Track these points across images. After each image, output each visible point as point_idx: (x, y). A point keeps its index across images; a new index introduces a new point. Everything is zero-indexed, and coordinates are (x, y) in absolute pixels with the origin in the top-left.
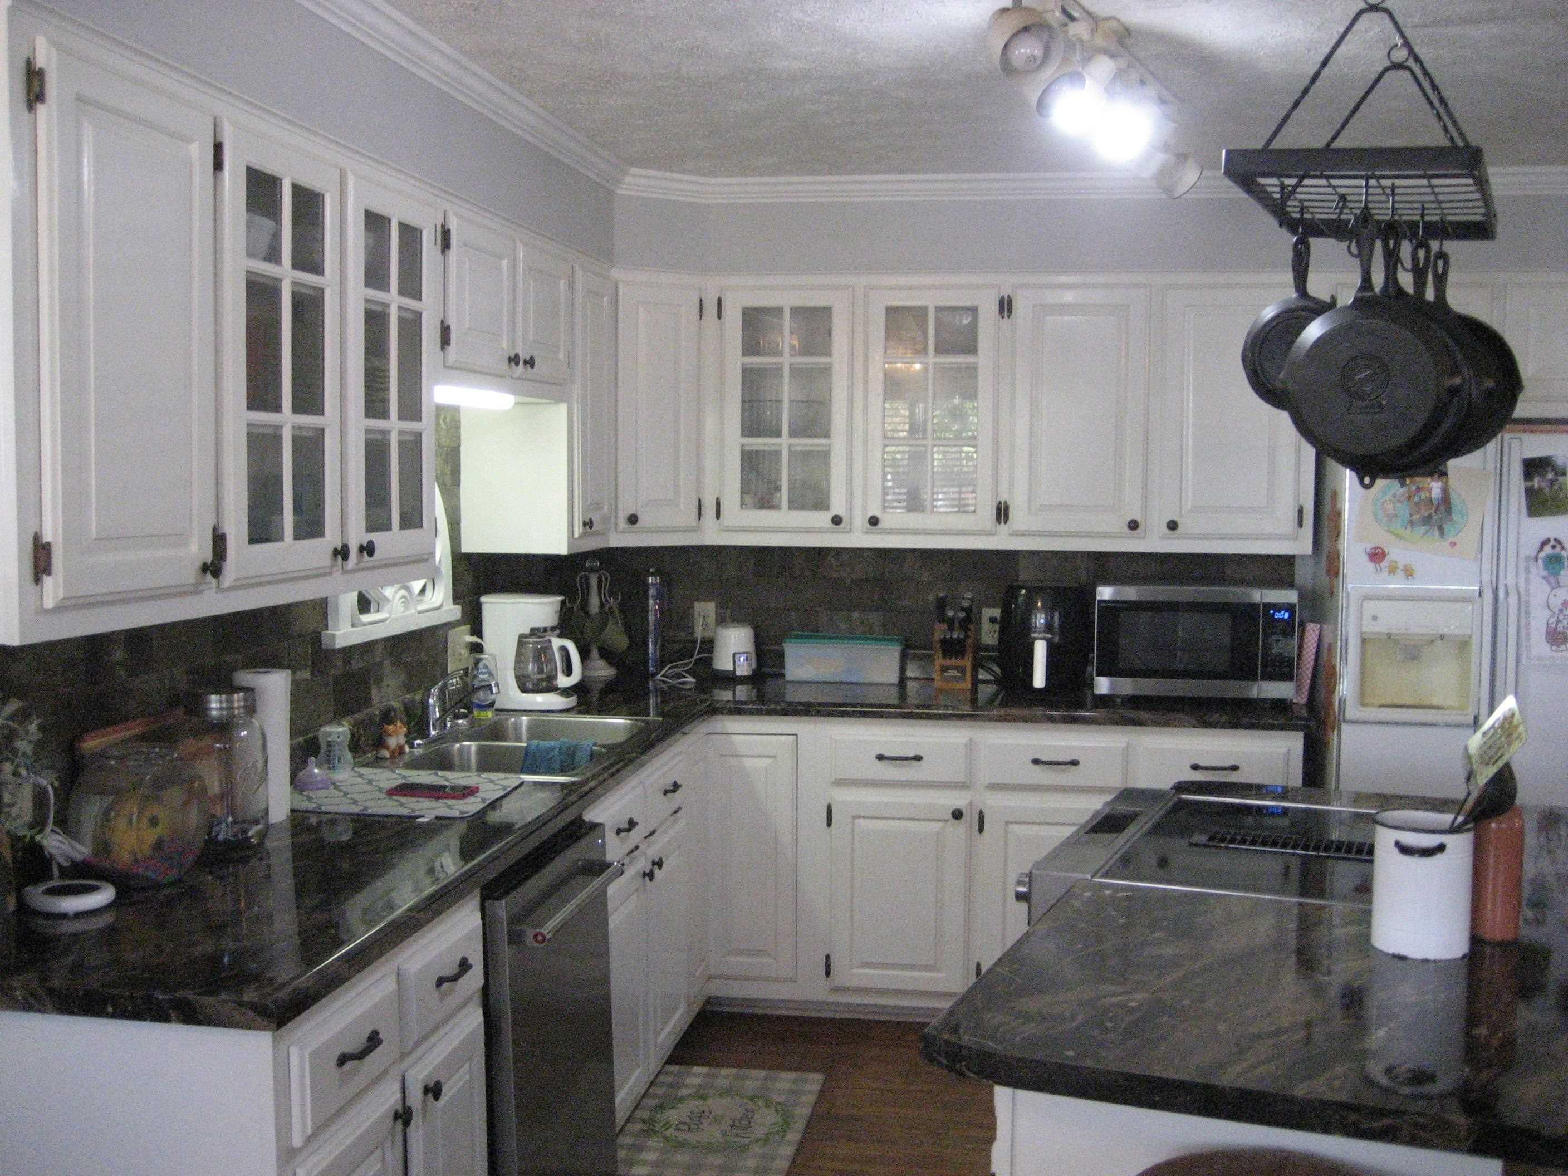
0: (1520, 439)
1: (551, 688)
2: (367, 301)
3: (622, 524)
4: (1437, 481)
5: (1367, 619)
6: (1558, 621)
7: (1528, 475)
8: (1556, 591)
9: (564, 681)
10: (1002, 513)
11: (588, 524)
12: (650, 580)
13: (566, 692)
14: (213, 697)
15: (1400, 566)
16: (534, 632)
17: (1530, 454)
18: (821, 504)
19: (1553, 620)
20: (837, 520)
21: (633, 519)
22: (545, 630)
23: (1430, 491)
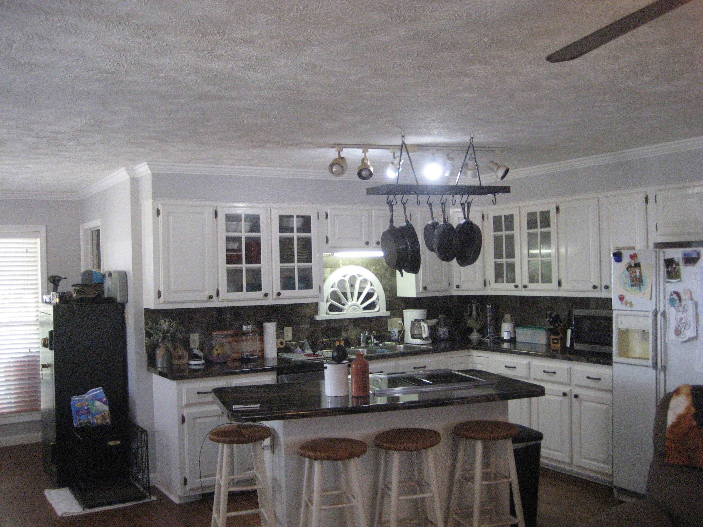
0: (664, 252)
1: (421, 338)
2: (280, 236)
3: (455, 288)
4: (638, 269)
5: (619, 323)
6: (679, 326)
7: (667, 266)
8: (678, 313)
9: (424, 336)
10: (560, 284)
11: (425, 288)
12: (488, 306)
13: (426, 339)
14: (244, 326)
15: (628, 302)
16: (416, 320)
17: (668, 257)
18: (514, 281)
19: (677, 325)
20: (516, 286)
21: (458, 287)
22: (420, 320)
23: (635, 272)
